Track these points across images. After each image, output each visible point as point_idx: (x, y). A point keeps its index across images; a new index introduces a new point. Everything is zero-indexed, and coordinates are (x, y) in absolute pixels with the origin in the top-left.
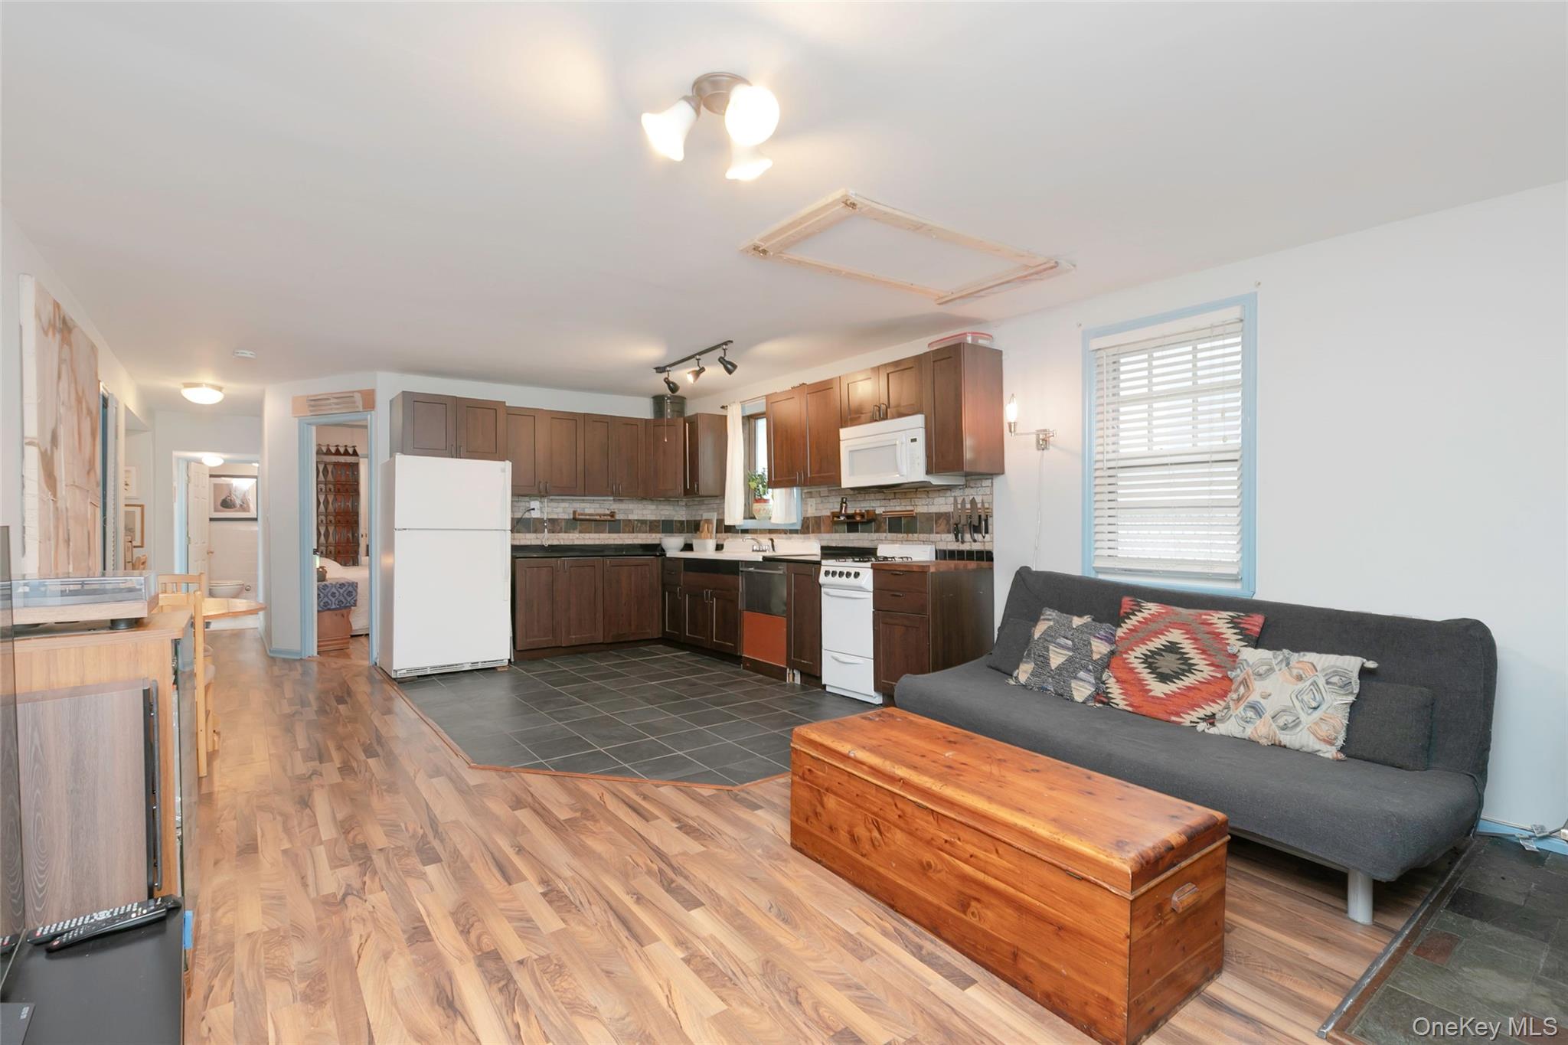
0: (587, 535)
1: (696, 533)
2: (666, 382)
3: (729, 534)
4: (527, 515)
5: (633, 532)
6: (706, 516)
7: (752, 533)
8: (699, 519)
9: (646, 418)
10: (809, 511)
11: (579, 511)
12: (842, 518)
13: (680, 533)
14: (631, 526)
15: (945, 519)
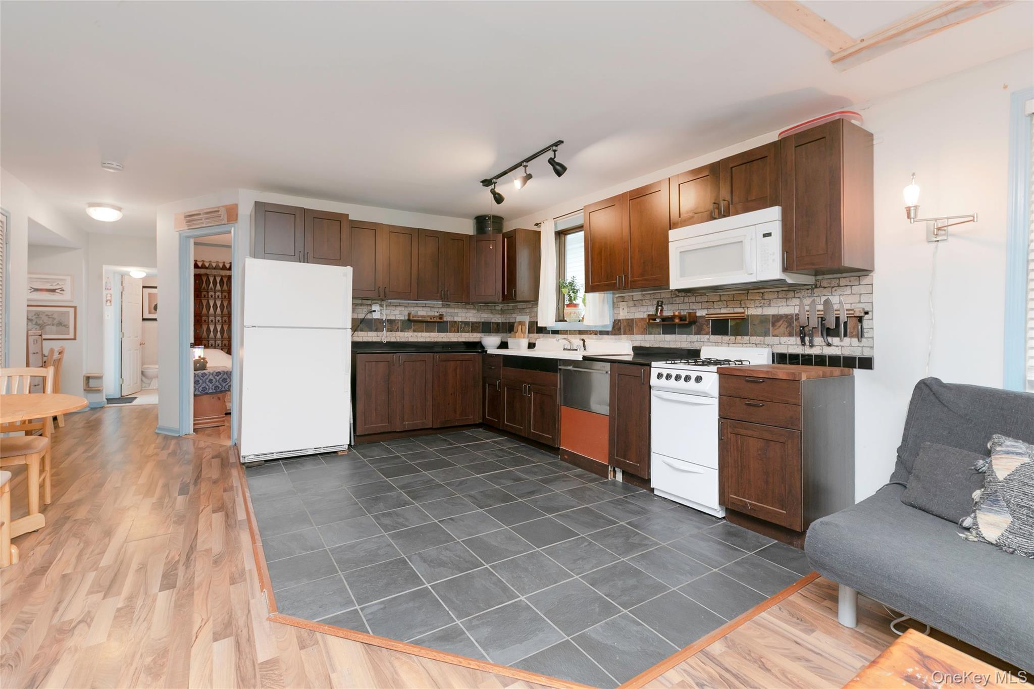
0: (420, 334)
1: (510, 333)
2: (492, 193)
3: (541, 335)
4: (369, 316)
5: (458, 332)
6: (519, 318)
7: (562, 334)
8: (514, 321)
9: (470, 234)
10: (621, 314)
11: (413, 313)
12: (658, 320)
13: (496, 333)
14: (457, 327)
15: (786, 322)
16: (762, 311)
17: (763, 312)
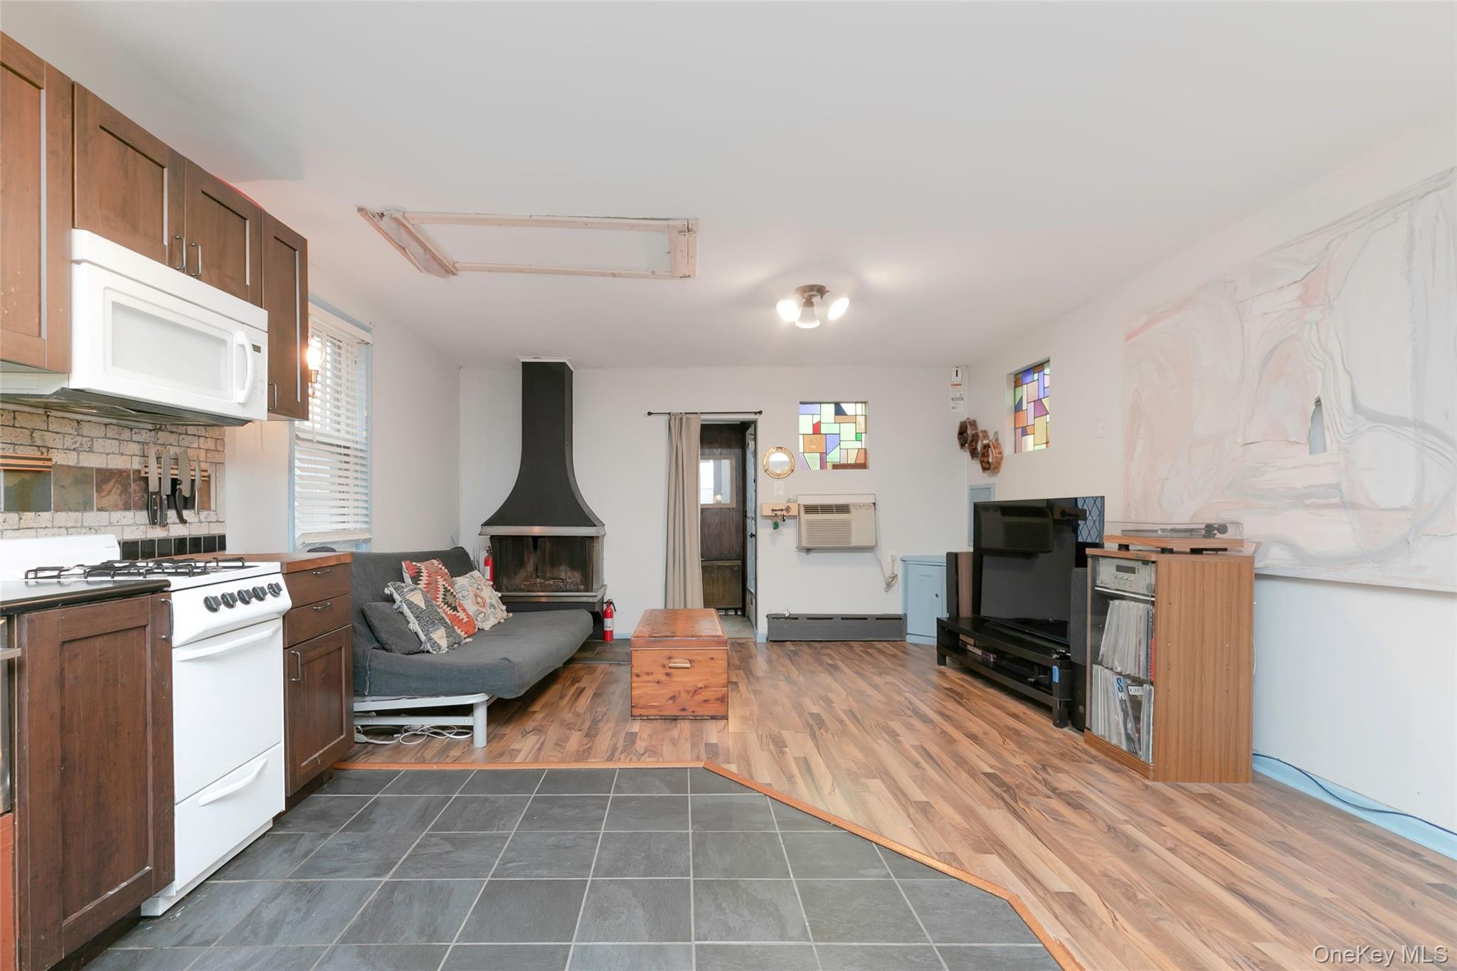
15: (120, 483)
16: (78, 459)
17: (78, 461)
